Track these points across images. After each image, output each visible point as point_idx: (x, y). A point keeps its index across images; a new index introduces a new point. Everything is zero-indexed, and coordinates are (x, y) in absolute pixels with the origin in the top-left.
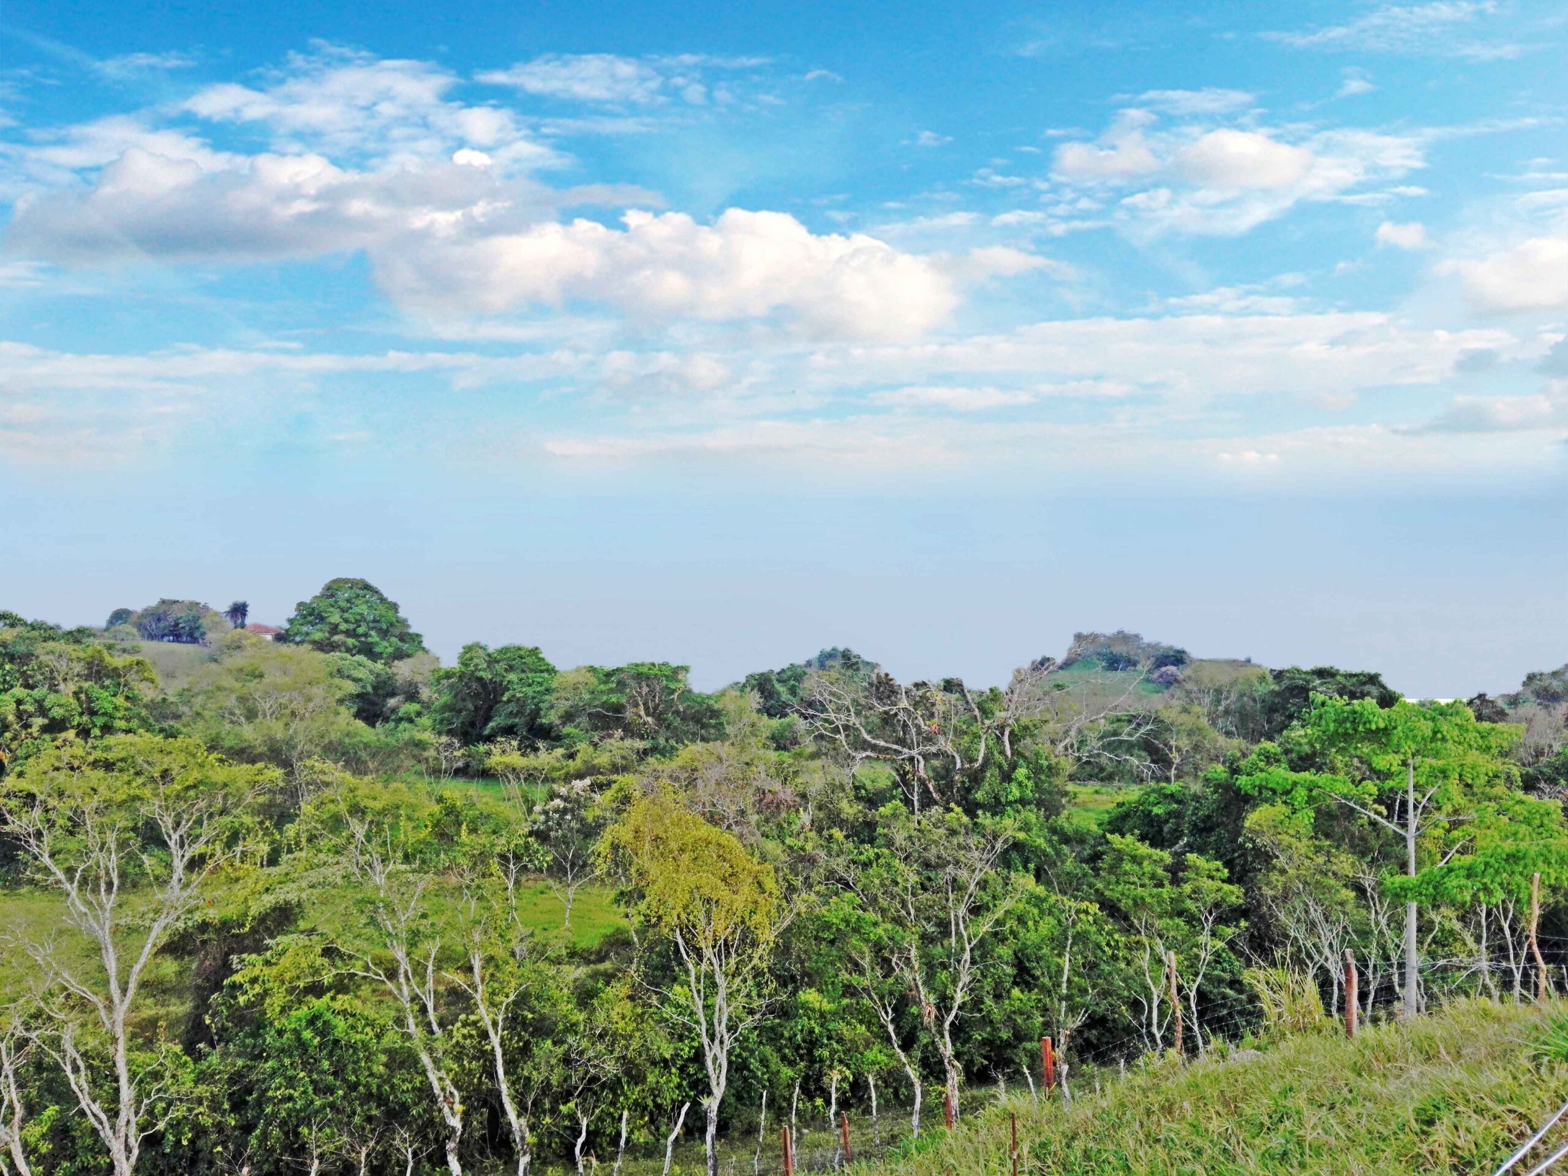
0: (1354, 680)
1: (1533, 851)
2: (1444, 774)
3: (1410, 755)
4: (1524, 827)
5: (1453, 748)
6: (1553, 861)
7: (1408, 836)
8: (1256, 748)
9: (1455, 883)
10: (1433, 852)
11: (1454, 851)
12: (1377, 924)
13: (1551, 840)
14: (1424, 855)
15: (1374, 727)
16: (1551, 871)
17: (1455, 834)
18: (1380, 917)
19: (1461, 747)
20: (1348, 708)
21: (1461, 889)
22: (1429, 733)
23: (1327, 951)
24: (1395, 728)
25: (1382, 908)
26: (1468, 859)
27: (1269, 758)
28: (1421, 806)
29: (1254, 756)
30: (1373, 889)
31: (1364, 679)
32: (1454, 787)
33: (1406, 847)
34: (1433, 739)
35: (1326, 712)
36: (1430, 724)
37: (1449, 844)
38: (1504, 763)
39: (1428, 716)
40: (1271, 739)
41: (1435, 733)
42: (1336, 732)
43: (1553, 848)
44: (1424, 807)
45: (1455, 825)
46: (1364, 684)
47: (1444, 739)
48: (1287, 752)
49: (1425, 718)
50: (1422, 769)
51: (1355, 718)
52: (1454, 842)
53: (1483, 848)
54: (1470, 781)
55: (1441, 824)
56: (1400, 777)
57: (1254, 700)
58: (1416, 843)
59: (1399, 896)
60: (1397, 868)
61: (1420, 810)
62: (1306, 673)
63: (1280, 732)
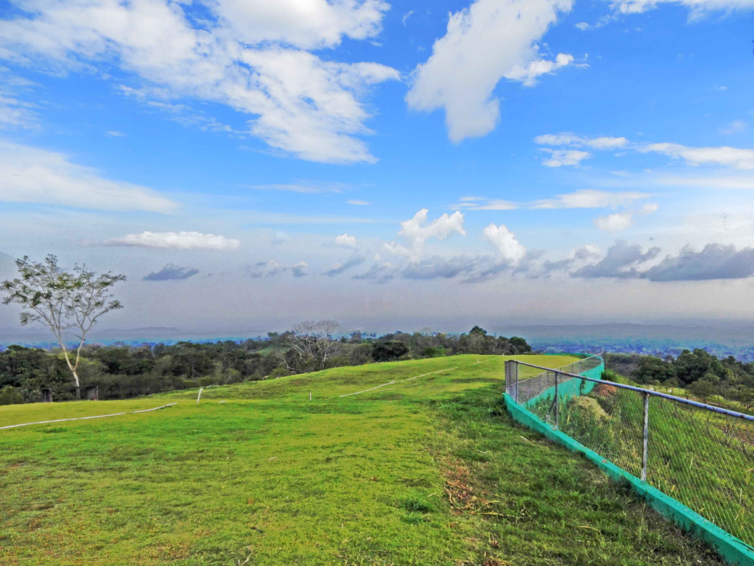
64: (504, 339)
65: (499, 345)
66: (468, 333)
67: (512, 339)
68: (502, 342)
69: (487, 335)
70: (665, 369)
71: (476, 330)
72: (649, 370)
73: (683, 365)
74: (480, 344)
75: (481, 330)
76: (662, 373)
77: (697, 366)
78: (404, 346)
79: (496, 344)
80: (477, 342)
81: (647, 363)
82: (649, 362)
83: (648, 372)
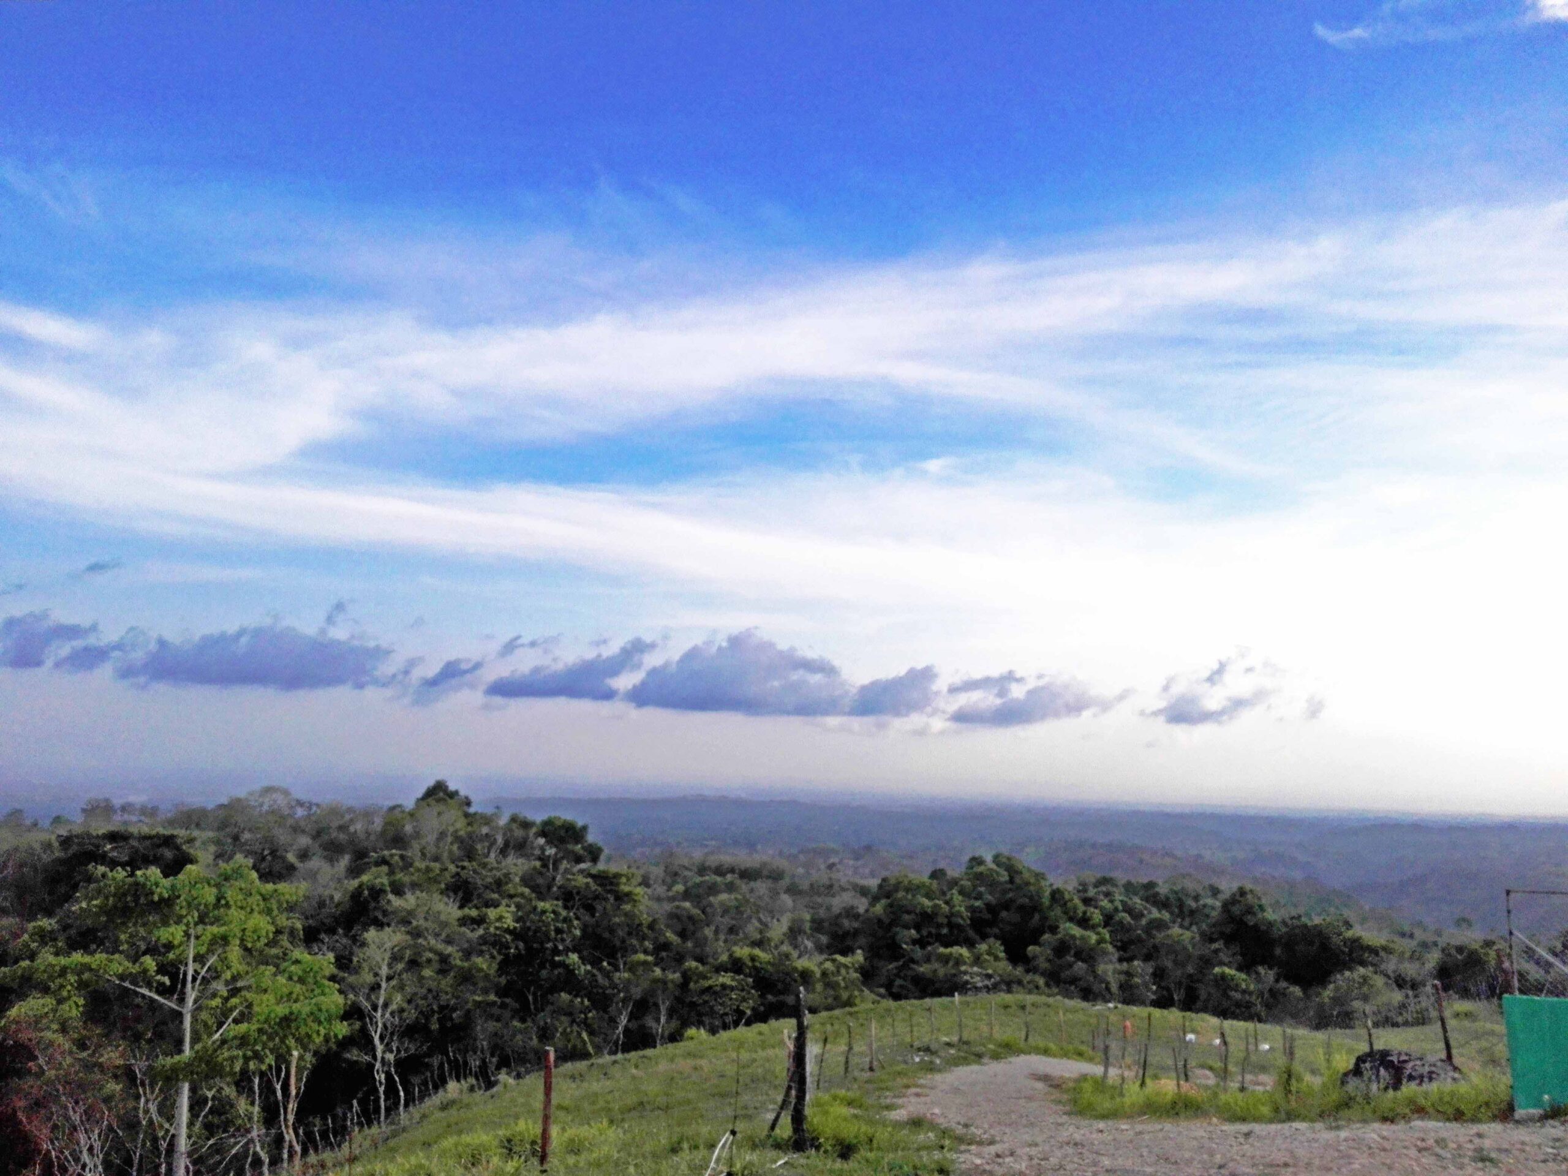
0: (148, 843)
1: (306, 1010)
2: (225, 940)
3: (192, 925)
4: (298, 986)
5: (235, 914)
6: (322, 1020)
7: (184, 1011)
8: (31, 926)
9: (226, 1054)
10: (210, 1023)
11: (230, 1020)
12: (146, 1111)
13: (322, 998)
14: (200, 1027)
15: (156, 898)
16: (321, 1028)
17: (234, 1001)
18: (150, 1105)
19: (243, 912)
20: (130, 880)
21: (233, 1059)
22: (212, 899)
23: (85, 1157)
24: (179, 897)
25: (152, 1092)
26: (243, 1027)
27: (45, 937)
28: (200, 977)
29: (26, 937)
30: (144, 1074)
31: (158, 842)
32: (234, 953)
33: (181, 1022)
34: (217, 905)
35: (106, 885)
36: (214, 890)
37: (226, 1014)
38: (288, 919)
39: (212, 882)
40: (49, 914)
41: (218, 900)
42: (115, 907)
43: (324, 1007)
44: (203, 978)
45: (234, 992)
46: (159, 846)
47: (227, 906)
48: (65, 928)
49: (209, 884)
50: (203, 938)
51: (138, 889)
52: (231, 1010)
53: (258, 1014)
54: (249, 945)
55: (220, 993)
56: (181, 948)
57: (36, 870)
58: (193, 1016)
59: (171, 1079)
60: (171, 1047)
61: (198, 982)
62: (98, 836)
63: (61, 906)
64: (526, 825)
65: (507, 844)
66: (409, 803)
67: (548, 823)
68: (519, 833)
69: (472, 810)
70: (946, 908)
71: (438, 793)
72: (909, 912)
73: (979, 897)
74: (450, 839)
75: (453, 795)
76: (942, 920)
77: (1012, 901)
78: (178, 848)
79: (500, 841)
80: (442, 835)
81: (901, 894)
82: (907, 890)
83: (907, 917)
